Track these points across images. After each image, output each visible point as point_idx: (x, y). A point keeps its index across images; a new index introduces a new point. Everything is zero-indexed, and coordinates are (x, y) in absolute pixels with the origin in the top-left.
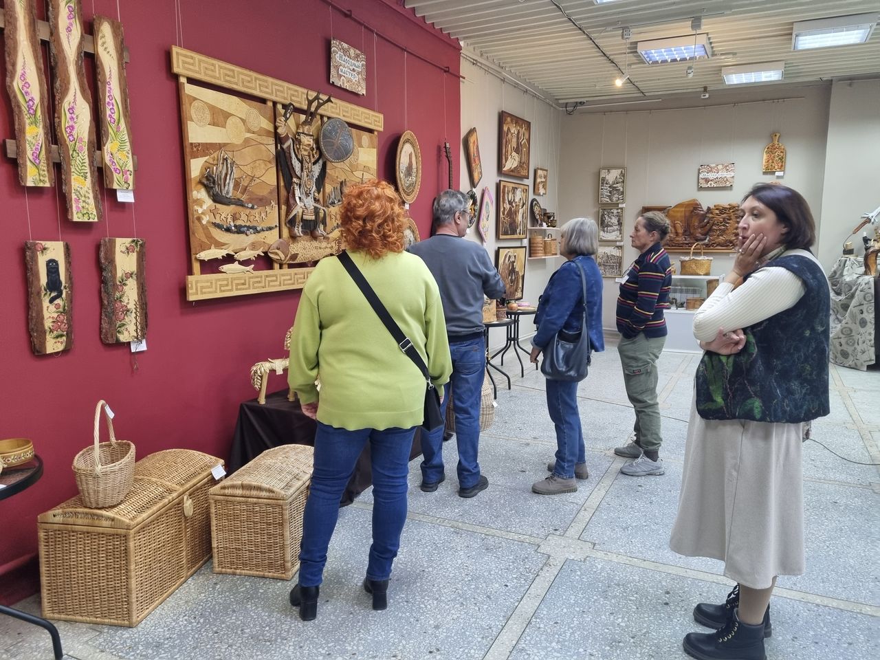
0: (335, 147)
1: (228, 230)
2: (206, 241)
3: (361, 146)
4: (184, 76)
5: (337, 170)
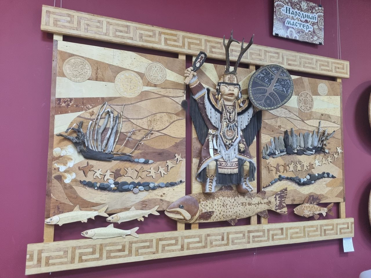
0: (267, 94)
1: (104, 188)
2: (67, 202)
3: (316, 93)
4: (59, 34)
5: (279, 120)
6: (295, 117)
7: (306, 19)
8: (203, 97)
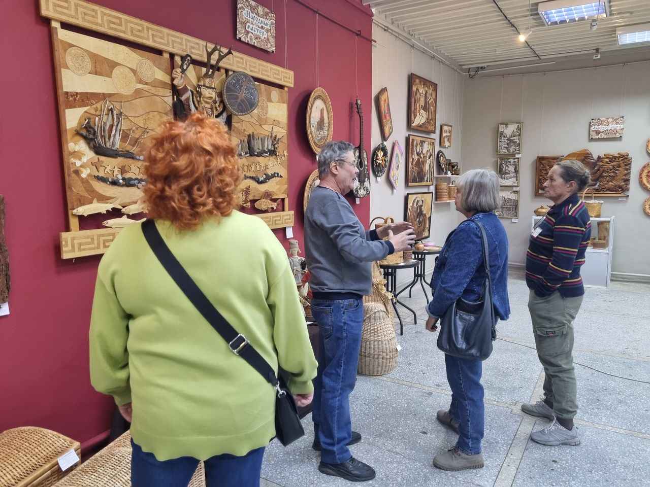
0: (239, 100)
1: (115, 183)
2: (86, 195)
3: (270, 100)
4: (56, 20)
5: (244, 123)
6: (255, 122)
7: (262, 25)
8: (188, 99)
